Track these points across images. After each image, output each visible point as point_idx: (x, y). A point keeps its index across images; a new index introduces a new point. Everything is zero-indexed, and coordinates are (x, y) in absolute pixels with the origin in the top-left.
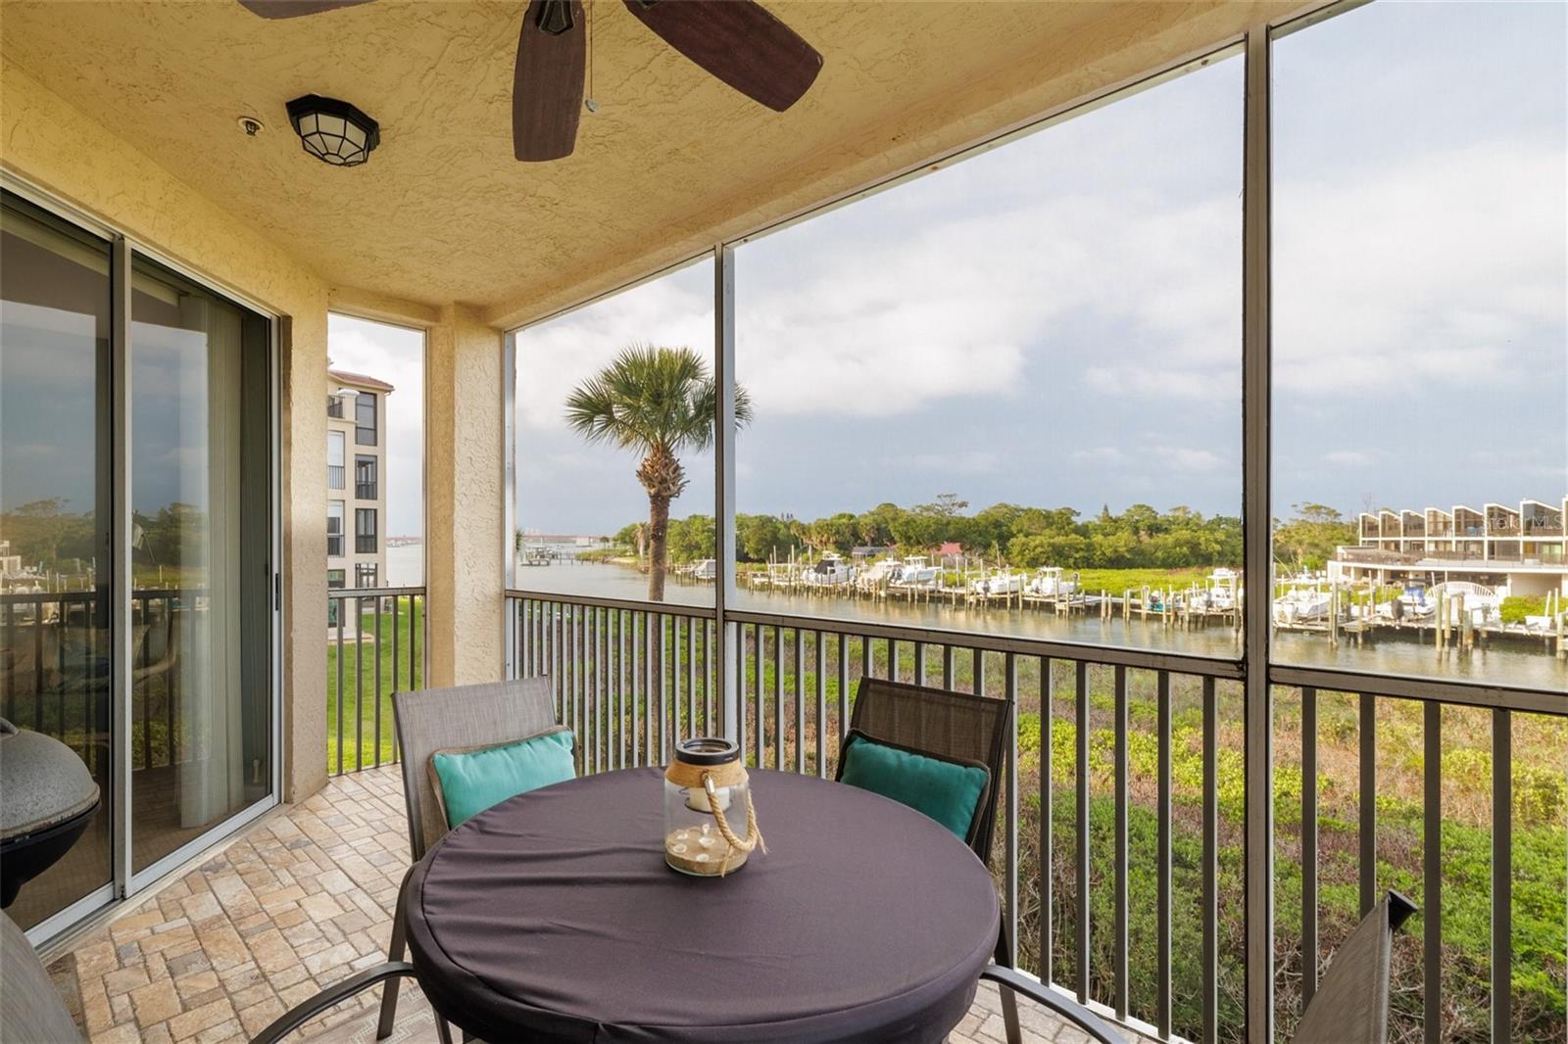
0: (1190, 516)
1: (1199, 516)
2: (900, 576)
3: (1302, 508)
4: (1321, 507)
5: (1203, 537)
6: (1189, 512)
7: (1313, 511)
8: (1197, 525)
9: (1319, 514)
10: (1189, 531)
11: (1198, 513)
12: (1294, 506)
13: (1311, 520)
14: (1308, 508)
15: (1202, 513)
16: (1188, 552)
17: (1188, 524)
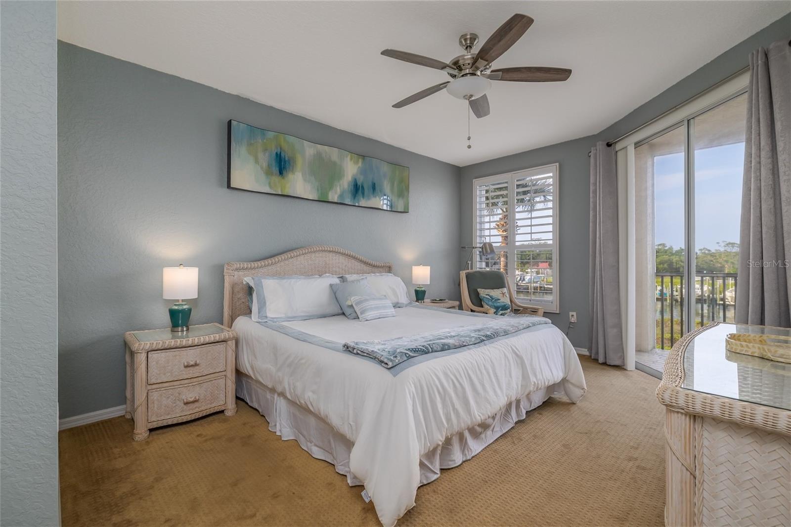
0: (666, 248)
1: (671, 248)
2: (524, 280)
3: (723, 244)
4: (734, 243)
5: (675, 259)
6: (666, 246)
7: (730, 245)
8: (671, 253)
9: (733, 247)
10: (667, 256)
11: (671, 247)
12: (718, 243)
13: (729, 250)
14: (727, 244)
15: (673, 247)
16: (667, 267)
17: (666, 252)
